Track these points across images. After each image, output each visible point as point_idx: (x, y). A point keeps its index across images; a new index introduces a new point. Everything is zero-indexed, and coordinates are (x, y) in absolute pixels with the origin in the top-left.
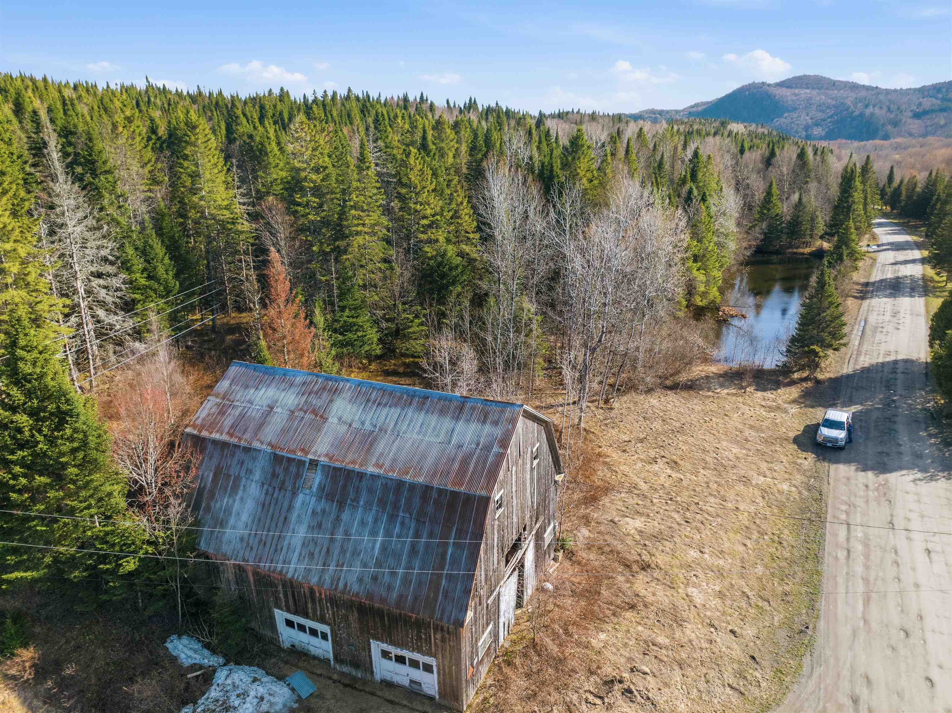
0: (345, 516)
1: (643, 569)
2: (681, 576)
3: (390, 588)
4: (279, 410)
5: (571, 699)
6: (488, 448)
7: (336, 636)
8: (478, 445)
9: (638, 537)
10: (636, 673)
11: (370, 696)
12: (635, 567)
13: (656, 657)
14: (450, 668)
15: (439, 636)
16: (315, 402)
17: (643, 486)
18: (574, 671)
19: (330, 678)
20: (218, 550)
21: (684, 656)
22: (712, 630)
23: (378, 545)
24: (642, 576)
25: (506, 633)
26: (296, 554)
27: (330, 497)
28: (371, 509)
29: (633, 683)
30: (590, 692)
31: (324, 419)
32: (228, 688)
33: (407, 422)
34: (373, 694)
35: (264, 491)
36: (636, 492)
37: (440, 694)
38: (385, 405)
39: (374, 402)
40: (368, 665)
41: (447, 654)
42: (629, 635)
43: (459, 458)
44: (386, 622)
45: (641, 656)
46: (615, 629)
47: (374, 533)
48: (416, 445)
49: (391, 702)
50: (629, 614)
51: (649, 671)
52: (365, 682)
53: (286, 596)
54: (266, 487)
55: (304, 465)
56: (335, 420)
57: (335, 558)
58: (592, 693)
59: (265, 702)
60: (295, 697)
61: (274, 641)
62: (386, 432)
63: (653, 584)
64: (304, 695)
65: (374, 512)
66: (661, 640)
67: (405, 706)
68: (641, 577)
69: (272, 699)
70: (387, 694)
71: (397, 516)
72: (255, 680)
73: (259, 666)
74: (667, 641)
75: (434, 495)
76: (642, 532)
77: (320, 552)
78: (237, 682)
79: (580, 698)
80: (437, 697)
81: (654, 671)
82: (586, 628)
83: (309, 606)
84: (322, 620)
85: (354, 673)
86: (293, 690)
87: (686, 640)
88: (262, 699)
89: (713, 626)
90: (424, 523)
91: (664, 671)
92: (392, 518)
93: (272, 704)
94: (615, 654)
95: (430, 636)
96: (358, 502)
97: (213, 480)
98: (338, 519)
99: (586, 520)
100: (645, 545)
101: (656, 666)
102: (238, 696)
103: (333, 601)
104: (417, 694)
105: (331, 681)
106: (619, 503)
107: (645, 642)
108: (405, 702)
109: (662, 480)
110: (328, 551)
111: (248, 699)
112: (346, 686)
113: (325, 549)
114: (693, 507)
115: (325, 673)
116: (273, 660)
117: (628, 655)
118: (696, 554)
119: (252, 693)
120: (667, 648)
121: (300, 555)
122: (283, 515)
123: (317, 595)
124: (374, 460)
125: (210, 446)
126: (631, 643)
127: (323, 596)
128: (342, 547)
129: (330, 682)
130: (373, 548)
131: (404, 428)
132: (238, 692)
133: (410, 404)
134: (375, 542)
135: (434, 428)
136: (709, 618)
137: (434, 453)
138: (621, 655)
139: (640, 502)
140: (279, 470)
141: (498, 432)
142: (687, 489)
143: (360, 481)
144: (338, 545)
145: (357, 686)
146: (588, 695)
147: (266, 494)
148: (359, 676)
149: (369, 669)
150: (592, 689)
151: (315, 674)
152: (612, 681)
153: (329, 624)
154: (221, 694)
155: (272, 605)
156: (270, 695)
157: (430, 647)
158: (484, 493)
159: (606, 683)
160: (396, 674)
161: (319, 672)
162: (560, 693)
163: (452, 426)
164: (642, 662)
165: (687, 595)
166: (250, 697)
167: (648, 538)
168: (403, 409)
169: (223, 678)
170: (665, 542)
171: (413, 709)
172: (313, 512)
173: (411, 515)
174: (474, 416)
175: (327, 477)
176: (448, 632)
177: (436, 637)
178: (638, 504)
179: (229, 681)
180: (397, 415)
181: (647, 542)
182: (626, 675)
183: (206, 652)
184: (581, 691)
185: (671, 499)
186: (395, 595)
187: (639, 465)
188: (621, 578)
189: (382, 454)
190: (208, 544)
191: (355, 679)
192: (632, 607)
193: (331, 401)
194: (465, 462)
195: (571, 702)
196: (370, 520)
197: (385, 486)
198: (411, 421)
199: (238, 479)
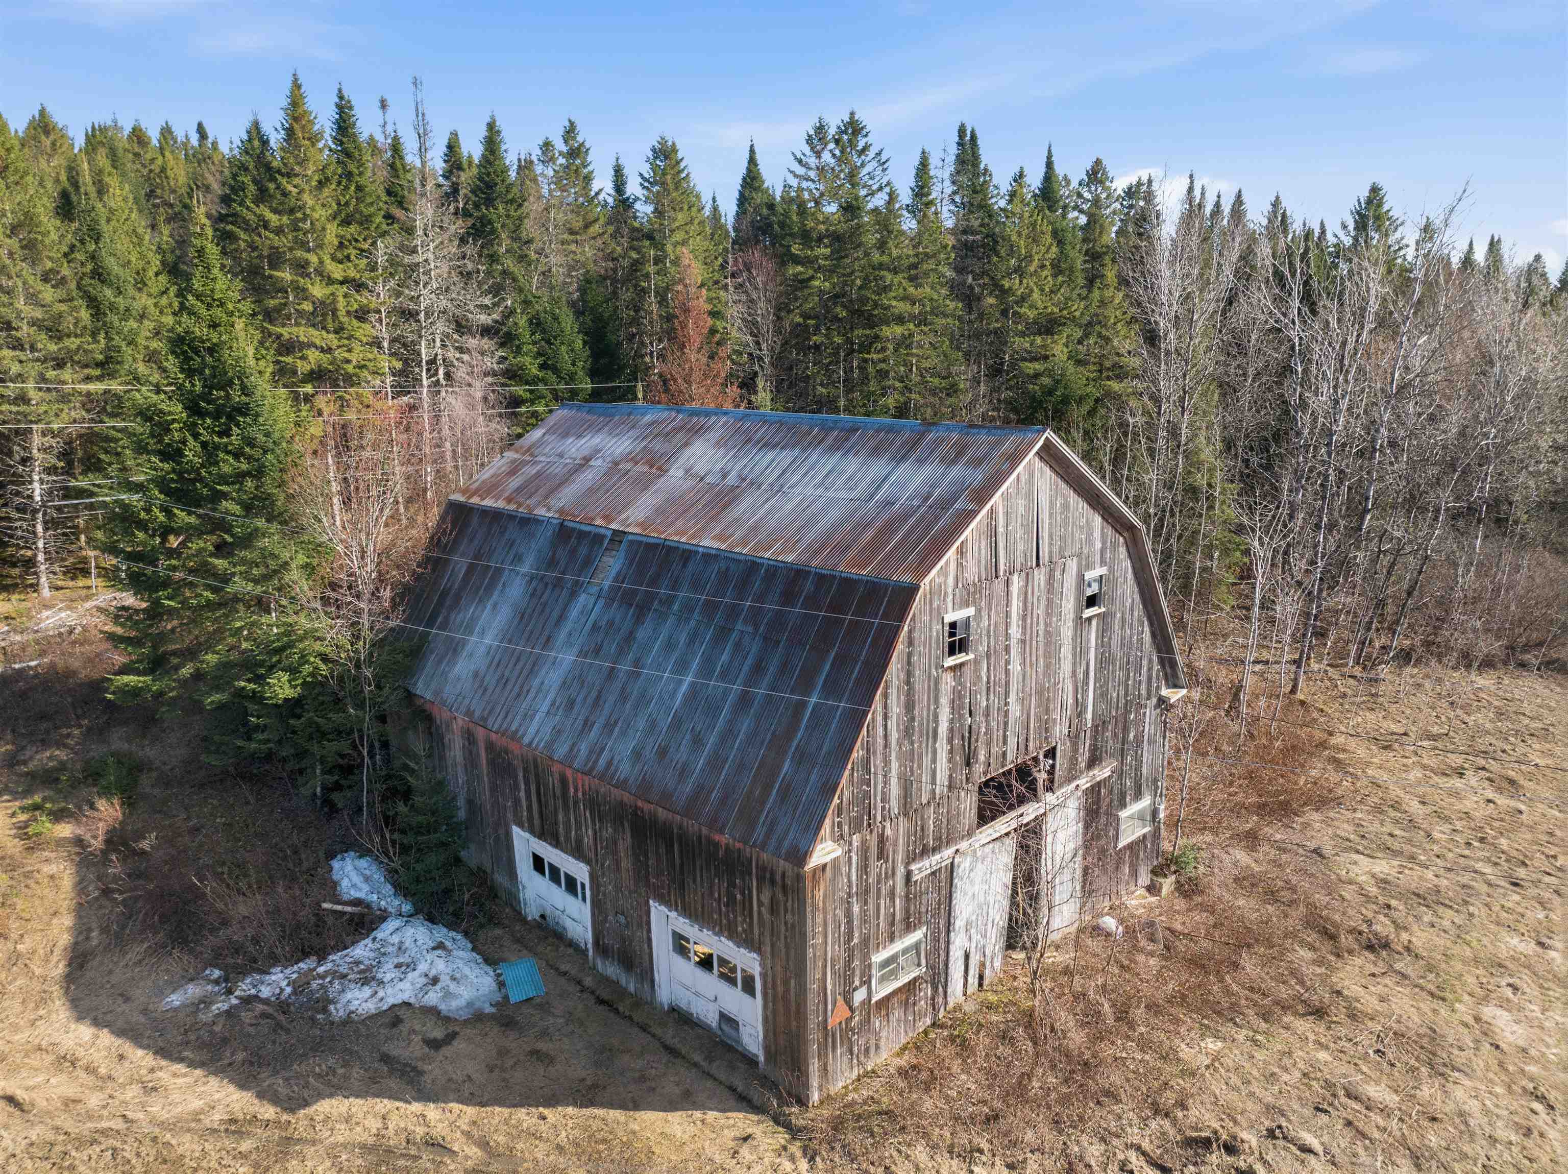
0: (642, 634)
1: (1370, 948)
2: (1471, 980)
3: (684, 772)
4: (599, 462)
5: (1083, 1150)
6: (945, 504)
7: (598, 892)
8: (927, 499)
9: (1373, 890)
10: (1281, 1143)
11: (635, 1030)
12: (1346, 940)
13: (1349, 1123)
14: (786, 982)
15: (766, 897)
16: (658, 446)
17: (1414, 806)
18: (1112, 1094)
19: (579, 983)
20: (437, 693)
21: (1433, 1140)
22: (1537, 1106)
23: (684, 687)
24: (1361, 962)
25: (973, 980)
26: (547, 702)
27: (627, 599)
28: (688, 620)
29: (1265, 1163)
30: (1138, 1148)
31: (663, 471)
32: (390, 949)
33: (803, 471)
34: (644, 1028)
35: (531, 590)
36: (1392, 813)
37: (767, 1049)
38: (774, 447)
39: (758, 442)
40: (646, 964)
41: (781, 944)
42: (1287, 1061)
43: (878, 523)
44: (676, 856)
45: (1308, 1112)
46: (1255, 1042)
47: (682, 666)
48: (806, 504)
49: (672, 1051)
50: (1303, 1025)
51: (1319, 1148)
52: (638, 1003)
53: (529, 797)
54: (534, 584)
55: (602, 544)
56: (680, 473)
57: (606, 712)
58: (1144, 1153)
59: (438, 987)
60: (498, 997)
61: (512, 901)
62: (759, 487)
63: (1387, 980)
64: (515, 997)
65: (692, 623)
66: (1377, 1092)
67: (696, 1065)
68: (1358, 961)
69: (453, 987)
70: (670, 1035)
71: (731, 630)
72: (440, 946)
73: (466, 934)
74: (1392, 1099)
75: (809, 586)
76: (1385, 881)
77: (585, 698)
78: (408, 943)
79: (1108, 1157)
80: (762, 1058)
81: (1335, 1150)
82: (1177, 1021)
83: (561, 817)
84: (578, 853)
85: (623, 982)
86: (501, 985)
87: (1450, 1107)
88: (435, 981)
89: (1541, 1099)
90: (778, 642)
91: (1363, 1157)
92: (722, 634)
93: (448, 995)
94: (1235, 1089)
95: (750, 892)
96: (669, 608)
97: (463, 579)
98: (630, 637)
99: (1251, 840)
100: (1389, 907)
101: (1342, 1141)
102: (398, 966)
103: (594, 804)
104: (730, 1049)
105: (578, 988)
106: (1345, 826)
107: (1329, 1085)
108: (697, 1057)
109: (1468, 804)
110: (598, 697)
111: (410, 976)
112: (601, 1001)
113: (594, 694)
114: (1539, 861)
115: (573, 972)
116: (498, 932)
117: (1270, 1099)
118: (1528, 948)
119: (422, 967)
120: (1385, 1111)
121: (553, 703)
122: (546, 633)
123: (572, 790)
124: (717, 531)
125: (475, 520)
126: (1286, 1077)
127: (580, 794)
128: (623, 688)
129: (572, 988)
130: (675, 691)
131: (795, 479)
132: (401, 960)
133: (820, 442)
134: (680, 682)
135: (850, 478)
136: (1532, 1079)
137: (834, 514)
138: (1252, 1094)
139: (1397, 832)
140: (562, 554)
141: (977, 477)
142: (1531, 828)
143: (684, 566)
144: (617, 685)
145: (621, 1009)
146: (1133, 1156)
147: (532, 595)
148: (632, 988)
149: (647, 974)
150: (1146, 1145)
151: (557, 969)
152: (1206, 1143)
153: (588, 862)
154: (372, 955)
155: (510, 816)
156: (453, 978)
157: (751, 924)
158: (907, 578)
159: (1189, 1142)
160: (697, 994)
161: (563, 967)
162: (1061, 1132)
163: (885, 473)
164: (1305, 1123)
165: (1477, 1019)
166: (416, 973)
167: (1400, 896)
168: (804, 450)
169: (388, 932)
170: (1441, 910)
171: (709, 1075)
172: (594, 625)
173: (756, 629)
174: (935, 454)
175: (631, 564)
176: (784, 887)
177: (761, 898)
178: (1391, 835)
179: (395, 939)
180: (789, 461)
181: (1394, 903)
182: (1250, 1138)
183: (388, 889)
184: (1115, 1142)
185: (1482, 840)
186: (688, 788)
187: (1416, 774)
188: (1305, 954)
189: (737, 520)
190: (427, 685)
191: (623, 993)
192: (1319, 1013)
193: (686, 444)
194: (888, 529)
195: (1081, 1158)
196: (683, 638)
197: (724, 576)
198: (812, 468)
199: (499, 571)
